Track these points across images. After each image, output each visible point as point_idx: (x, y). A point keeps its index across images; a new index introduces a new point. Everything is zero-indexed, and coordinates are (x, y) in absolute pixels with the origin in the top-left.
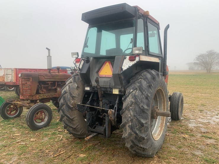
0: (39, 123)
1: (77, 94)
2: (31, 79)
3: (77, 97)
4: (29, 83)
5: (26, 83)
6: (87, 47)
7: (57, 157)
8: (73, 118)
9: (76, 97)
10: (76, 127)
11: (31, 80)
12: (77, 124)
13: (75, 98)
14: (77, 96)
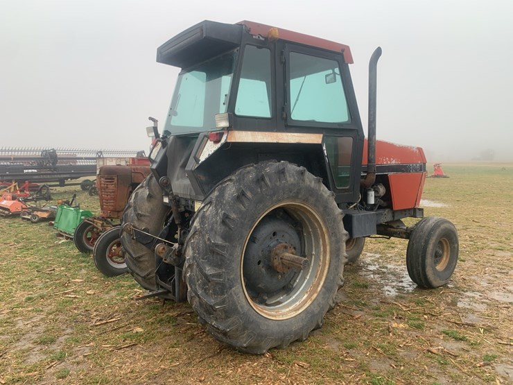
0: (119, 263)
1: (149, 210)
2: (116, 179)
3: (148, 216)
4: (111, 187)
5: (107, 187)
6: (176, 114)
7: (99, 327)
8: (139, 257)
9: (145, 216)
10: (148, 275)
11: (116, 181)
12: (150, 270)
13: (143, 218)
14: (148, 214)
